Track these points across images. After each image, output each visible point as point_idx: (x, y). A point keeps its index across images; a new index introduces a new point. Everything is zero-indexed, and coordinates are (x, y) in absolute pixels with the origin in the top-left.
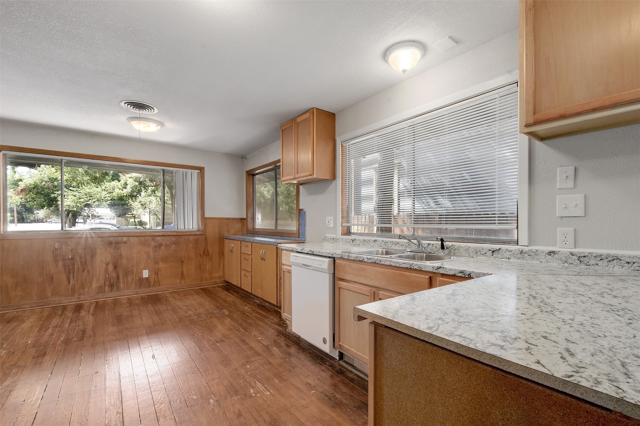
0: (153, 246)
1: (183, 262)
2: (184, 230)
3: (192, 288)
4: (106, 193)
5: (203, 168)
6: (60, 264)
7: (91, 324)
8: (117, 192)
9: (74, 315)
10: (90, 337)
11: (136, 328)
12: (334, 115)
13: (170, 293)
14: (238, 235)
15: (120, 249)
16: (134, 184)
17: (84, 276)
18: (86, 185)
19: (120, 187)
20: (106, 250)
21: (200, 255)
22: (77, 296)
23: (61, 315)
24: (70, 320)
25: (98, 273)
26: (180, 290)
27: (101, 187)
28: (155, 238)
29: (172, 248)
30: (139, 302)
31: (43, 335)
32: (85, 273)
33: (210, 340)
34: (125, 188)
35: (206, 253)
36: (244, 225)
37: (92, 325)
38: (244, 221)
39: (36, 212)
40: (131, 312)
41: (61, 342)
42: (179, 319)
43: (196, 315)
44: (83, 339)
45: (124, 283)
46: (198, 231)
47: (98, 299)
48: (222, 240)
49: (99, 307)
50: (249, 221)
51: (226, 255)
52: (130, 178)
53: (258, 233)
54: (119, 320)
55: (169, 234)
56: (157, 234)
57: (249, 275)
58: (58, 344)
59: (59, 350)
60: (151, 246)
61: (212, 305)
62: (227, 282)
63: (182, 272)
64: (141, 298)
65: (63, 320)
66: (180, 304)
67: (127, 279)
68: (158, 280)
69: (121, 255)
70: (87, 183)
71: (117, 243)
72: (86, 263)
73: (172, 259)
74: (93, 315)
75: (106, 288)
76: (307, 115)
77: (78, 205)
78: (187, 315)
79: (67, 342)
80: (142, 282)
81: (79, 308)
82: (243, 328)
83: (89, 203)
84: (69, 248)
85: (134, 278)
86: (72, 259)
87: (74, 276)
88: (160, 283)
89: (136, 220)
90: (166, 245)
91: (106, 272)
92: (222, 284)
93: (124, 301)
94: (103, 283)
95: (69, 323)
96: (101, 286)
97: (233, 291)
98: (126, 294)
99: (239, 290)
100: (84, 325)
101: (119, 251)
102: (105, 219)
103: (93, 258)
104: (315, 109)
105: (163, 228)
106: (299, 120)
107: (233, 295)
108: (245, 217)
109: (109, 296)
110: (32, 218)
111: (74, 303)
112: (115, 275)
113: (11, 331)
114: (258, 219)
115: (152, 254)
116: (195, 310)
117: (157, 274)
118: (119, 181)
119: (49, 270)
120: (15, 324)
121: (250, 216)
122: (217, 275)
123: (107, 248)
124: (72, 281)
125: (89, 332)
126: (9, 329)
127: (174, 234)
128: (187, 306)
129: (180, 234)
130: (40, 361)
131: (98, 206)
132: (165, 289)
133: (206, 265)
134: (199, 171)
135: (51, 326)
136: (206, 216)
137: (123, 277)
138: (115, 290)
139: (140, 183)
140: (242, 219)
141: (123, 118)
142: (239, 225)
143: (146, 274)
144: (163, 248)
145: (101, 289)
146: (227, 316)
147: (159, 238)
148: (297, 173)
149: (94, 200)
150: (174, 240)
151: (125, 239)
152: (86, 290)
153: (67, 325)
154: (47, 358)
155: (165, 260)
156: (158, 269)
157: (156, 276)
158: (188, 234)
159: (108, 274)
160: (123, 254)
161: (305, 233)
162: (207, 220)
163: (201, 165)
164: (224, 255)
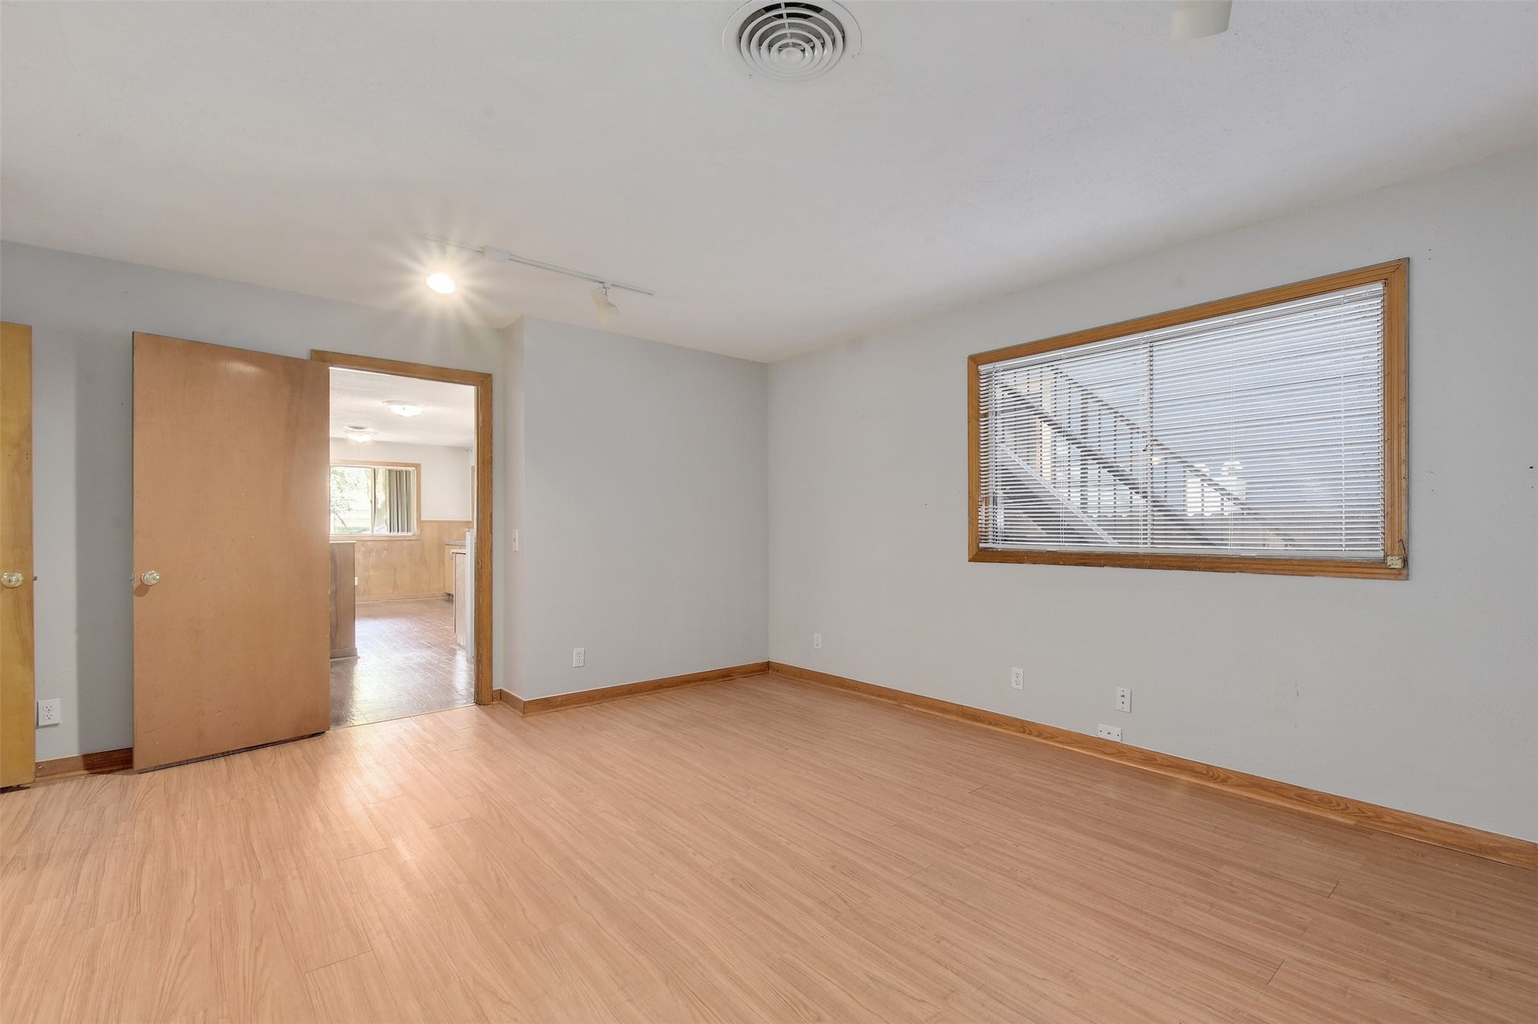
0: (363, 551)
1: (395, 569)
5: (420, 465)
21: (416, 563)
28: (365, 543)
29: (384, 555)
46: (414, 535)
48: (442, 546)
51: (447, 564)
55: (380, 539)
56: (368, 539)
62: (448, 595)
63: (395, 581)
68: (368, 588)
73: (384, 566)
88: (370, 592)
90: (378, 551)
92: (442, 597)
105: (373, 532)
108: (471, 520)
115: (361, 560)
117: (367, 582)
127: (385, 539)
129: (393, 539)
132: (376, 599)
133: (423, 574)
134: (415, 469)
136: (422, 519)
140: (470, 522)
142: (463, 529)
144: (374, 554)
147: (369, 543)
150: (386, 545)
155: (376, 567)
157: (366, 584)
158: (401, 538)
162: (424, 524)
163: (417, 462)
164: (444, 563)
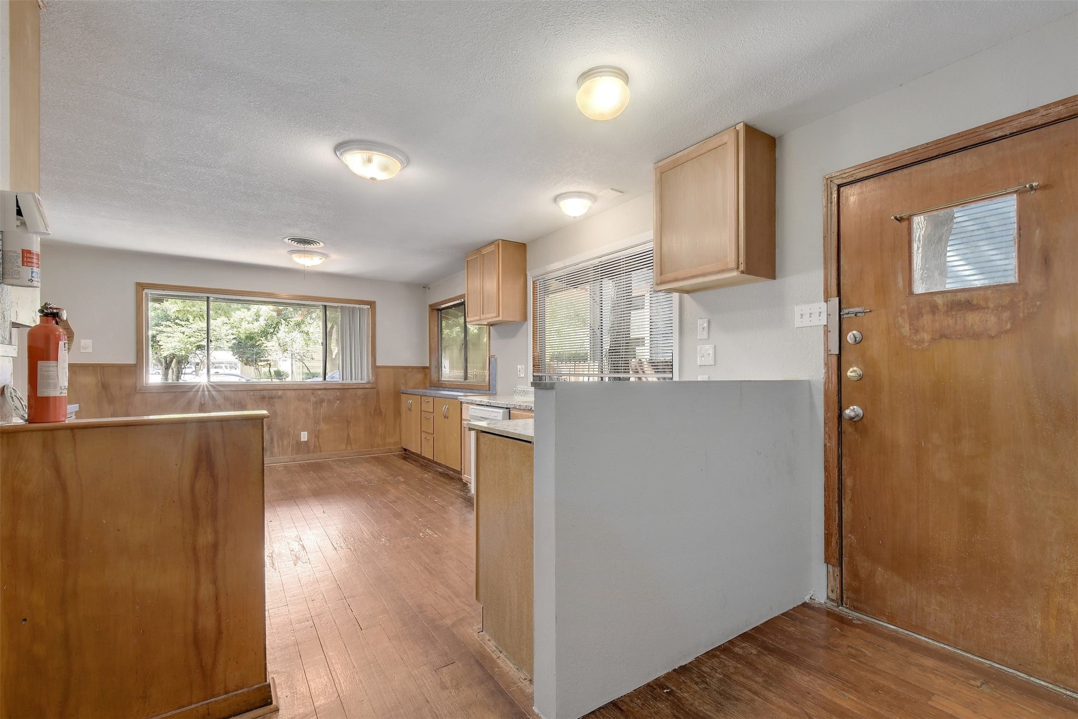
0: (313, 402)
1: (349, 422)
2: (351, 383)
3: (361, 456)
5: (374, 302)
8: (247, 327)
12: (525, 245)
13: (335, 461)
14: (419, 388)
15: (274, 405)
19: (249, 319)
20: (258, 406)
21: (371, 414)
26: (345, 458)
28: (316, 392)
29: (336, 405)
30: (298, 470)
33: (382, 501)
34: (257, 320)
35: (378, 412)
36: (426, 375)
38: (427, 370)
42: (347, 485)
43: (367, 481)
45: (278, 447)
46: (368, 383)
48: (398, 394)
50: (433, 370)
51: (403, 415)
53: (444, 386)
55: (333, 387)
56: (317, 387)
57: (430, 438)
60: (310, 402)
61: (385, 473)
62: (405, 450)
63: (348, 435)
64: (300, 465)
66: (347, 471)
67: (282, 442)
68: (319, 444)
69: (275, 412)
71: (271, 398)
73: (336, 418)
76: (492, 248)
77: (188, 346)
78: (356, 481)
80: (300, 447)
82: (419, 492)
85: (291, 442)
88: (322, 449)
89: (272, 370)
90: (329, 401)
92: (398, 453)
93: (280, 469)
97: (412, 460)
98: (281, 461)
99: (419, 459)
101: (273, 407)
102: (224, 367)
104: (501, 241)
105: (325, 379)
106: (484, 252)
107: (412, 464)
108: (428, 366)
112: (268, 438)
114: (445, 368)
115: (311, 412)
116: (365, 477)
117: (317, 437)
121: (434, 363)
122: (390, 440)
123: (260, 404)
127: (338, 387)
128: (354, 473)
129: (346, 387)
132: (327, 457)
133: (378, 427)
134: (369, 307)
136: (377, 364)
137: (277, 440)
138: (268, 455)
140: (425, 368)
141: (284, 252)
142: (419, 376)
143: (304, 436)
144: (325, 404)
146: (403, 482)
147: (320, 392)
148: (483, 314)
150: (338, 394)
151: (280, 393)
155: (327, 419)
156: (319, 430)
157: (316, 439)
158: (355, 387)
160: (278, 411)
161: (495, 385)
162: (379, 369)
163: (372, 300)
164: (400, 415)
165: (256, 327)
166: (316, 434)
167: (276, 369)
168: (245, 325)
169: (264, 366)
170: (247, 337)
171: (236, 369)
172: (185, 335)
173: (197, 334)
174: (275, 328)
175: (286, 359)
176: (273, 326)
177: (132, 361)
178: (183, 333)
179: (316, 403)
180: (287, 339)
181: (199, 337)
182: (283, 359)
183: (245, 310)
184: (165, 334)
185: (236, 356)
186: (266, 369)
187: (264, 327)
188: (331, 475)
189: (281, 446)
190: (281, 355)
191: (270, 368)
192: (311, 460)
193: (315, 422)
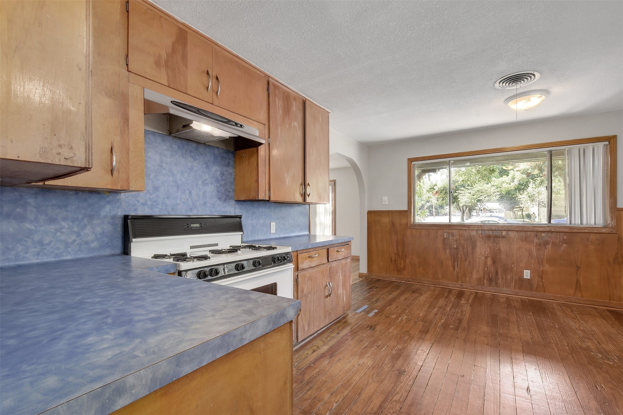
0: (536, 243)
1: (578, 268)
2: (581, 226)
3: (593, 306)
4: (495, 188)
5: (616, 136)
6: (448, 251)
7: (467, 315)
9: (456, 300)
10: (464, 329)
11: (510, 338)
13: (560, 305)
15: (498, 244)
16: (521, 177)
17: (466, 266)
18: (477, 183)
19: (507, 181)
20: (485, 243)
21: (609, 262)
22: (461, 283)
23: (446, 297)
24: (451, 305)
25: (477, 265)
26: (574, 304)
27: (491, 183)
28: (539, 234)
29: (562, 248)
30: (518, 305)
31: (430, 312)
32: (467, 263)
34: (513, 182)
35: (619, 260)
37: (468, 317)
39: (446, 208)
40: (508, 315)
41: (441, 324)
42: (571, 349)
43: (601, 353)
44: (458, 329)
47: (478, 290)
49: (478, 299)
52: (517, 171)
54: (494, 320)
55: (558, 230)
56: (541, 229)
58: (439, 326)
59: (438, 332)
60: (534, 244)
63: (578, 281)
64: (522, 301)
65: (447, 303)
66: (573, 325)
67: (506, 275)
69: (500, 249)
70: (479, 181)
71: (496, 237)
72: (468, 253)
74: (471, 306)
75: (485, 281)
77: (472, 200)
78: (584, 346)
79: (445, 326)
80: (521, 282)
81: (460, 295)
83: (480, 198)
84: (455, 238)
85: (514, 277)
86: (457, 248)
87: (458, 264)
89: (524, 213)
90: (554, 244)
91: (485, 265)
93: (502, 300)
94: (482, 276)
95: (450, 307)
96: (480, 278)
98: (505, 292)
100: (461, 314)
101: (498, 245)
102: (495, 212)
103: (473, 250)
109: (488, 290)
110: (444, 212)
111: (458, 289)
112: (494, 270)
113: (413, 300)
115: (535, 253)
116: (599, 343)
118: (508, 176)
119: (440, 256)
120: (417, 295)
123: (487, 242)
124: (456, 268)
125: (464, 324)
126: (412, 298)
127: (565, 230)
128: (583, 331)
129: (575, 231)
130: (423, 337)
131: (488, 201)
132: (552, 298)
134: (607, 143)
135: (437, 305)
136: (618, 206)
137: (502, 273)
138: (493, 285)
139: (528, 175)
143: (527, 274)
144: (549, 247)
145: (480, 281)
147: (543, 235)
149: (485, 196)
151: (504, 233)
152: (468, 279)
153: (448, 309)
154: (428, 336)
155: (551, 261)
156: (542, 271)
157: (540, 279)
158: (586, 231)
159: (487, 268)
160: (502, 249)
162: (620, 212)
165: (512, 186)
166: (538, 274)
167: (527, 213)
168: (505, 185)
169: (518, 211)
170: (506, 193)
171: (502, 213)
172: (471, 194)
173: (477, 193)
174: (525, 186)
175: (533, 206)
176: (524, 185)
177: (405, 208)
178: (470, 193)
179: (540, 245)
180: (535, 193)
181: (479, 195)
182: (531, 206)
183: (506, 176)
184: (461, 195)
185: (502, 205)
186: (520, 213)
187: (518, 185)
188: (552, 324)
189: (504, 280)
190: (530, 204)
191: (522, 212)
192: (534, 297)
193: (539, 263)
